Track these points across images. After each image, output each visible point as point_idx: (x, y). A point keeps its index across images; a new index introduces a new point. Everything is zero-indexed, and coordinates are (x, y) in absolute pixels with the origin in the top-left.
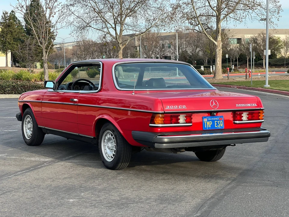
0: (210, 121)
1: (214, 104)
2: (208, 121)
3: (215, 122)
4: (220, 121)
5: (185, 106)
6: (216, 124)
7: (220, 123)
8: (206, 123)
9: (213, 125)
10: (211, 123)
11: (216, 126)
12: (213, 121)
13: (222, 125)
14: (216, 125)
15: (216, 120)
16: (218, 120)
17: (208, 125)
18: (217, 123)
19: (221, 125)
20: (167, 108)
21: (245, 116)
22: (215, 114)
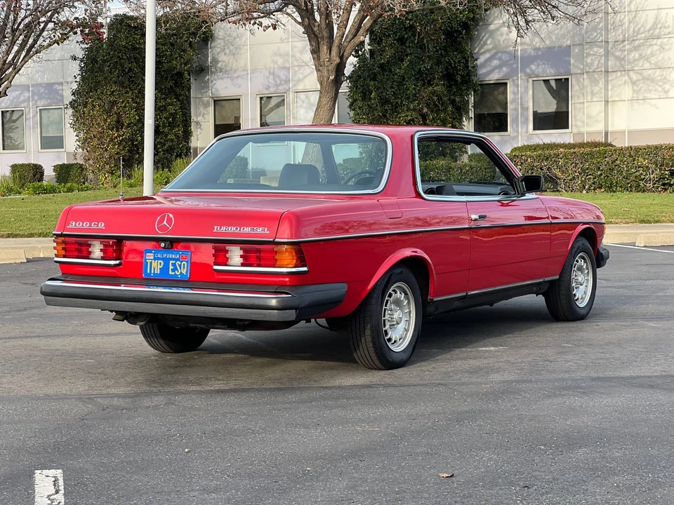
0: (159, 259)
1: (165, 223)
2: (155, 259)
3: (171, 262)
4: (181, 262)
5: (103, 224)
6: (171, 267)
7: (180, 266)
8: (151, 263)
9: (165, 269)
10: (160, 263)
11: (170, 273)
12: (166, 261)
13: (184, 272)
14: (173, 270)
15: (173, 259)
16: (176, 260)
17: (154, 269)
18: (174, 265)
19: (183, 270)
20: (70, 226)
21: (235, 257)
22: (163, 245)
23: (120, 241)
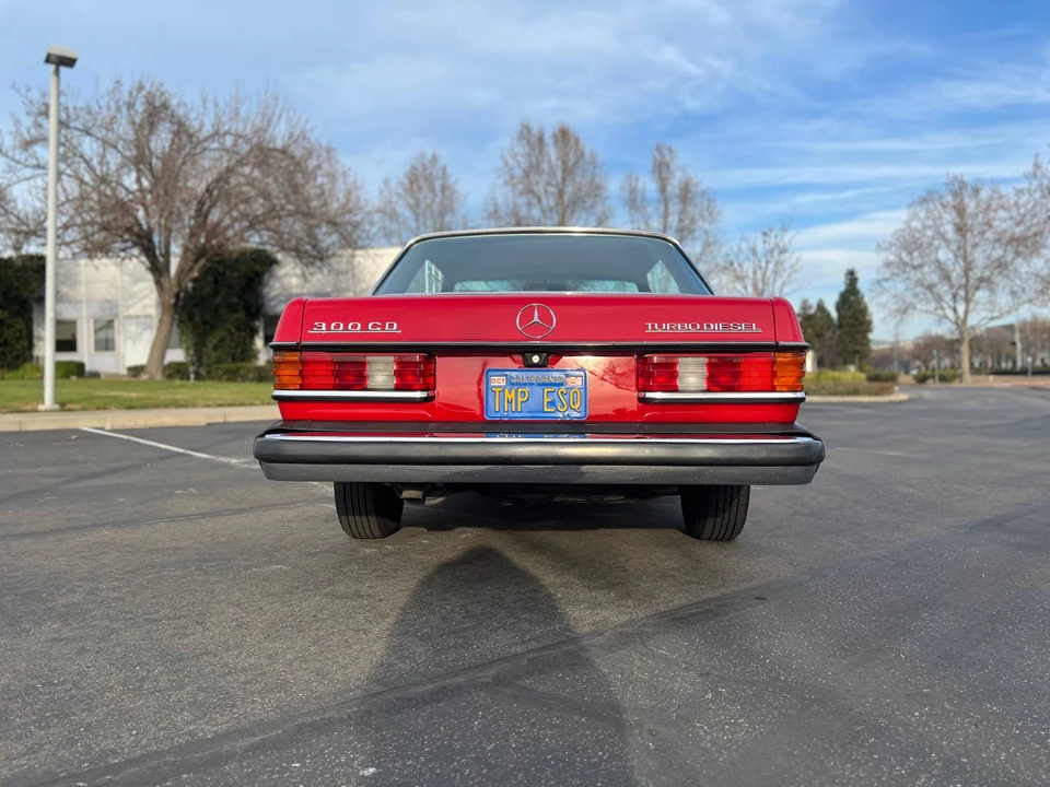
0: (520, 386)
1: (536, 319)
3: (547, 391)
4: (569, 390)
5: (395, 325)
8: (502, 393)
10: (523, 394)
17: (510, 404)
18: (553, 396)
20: (315, 331)
21: (692, 378)
22: (536, 359)
23: (432, 353)
